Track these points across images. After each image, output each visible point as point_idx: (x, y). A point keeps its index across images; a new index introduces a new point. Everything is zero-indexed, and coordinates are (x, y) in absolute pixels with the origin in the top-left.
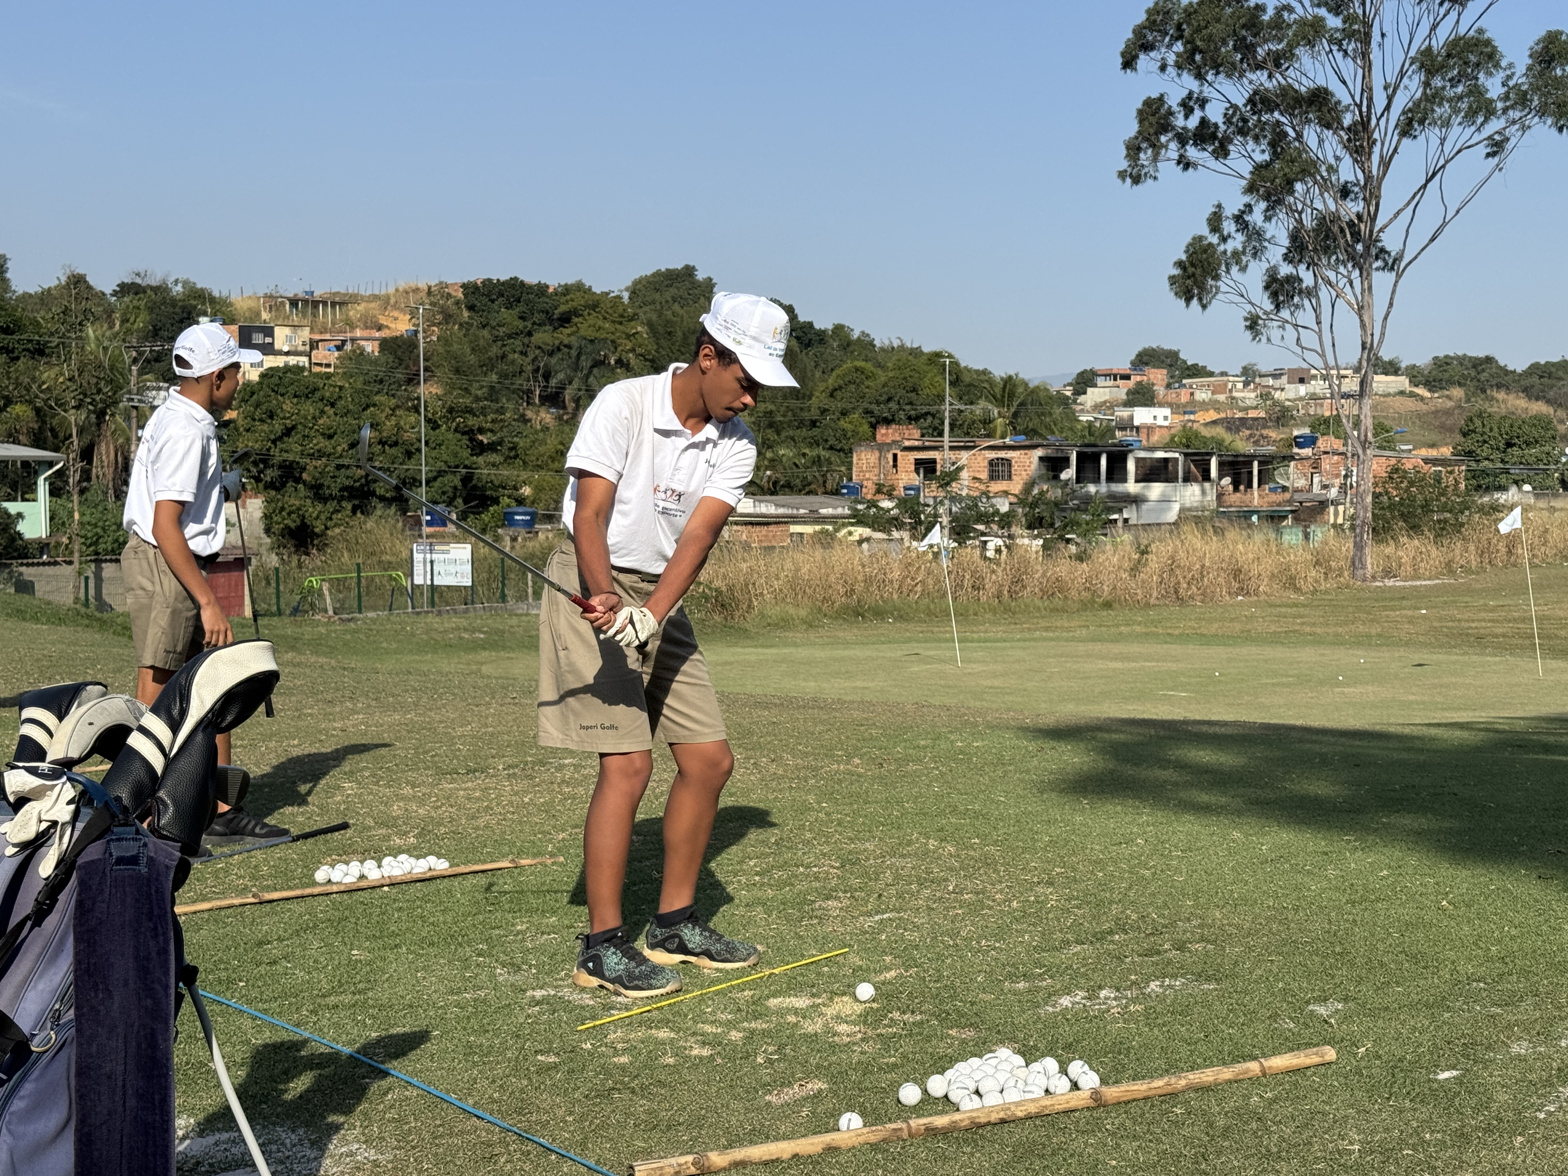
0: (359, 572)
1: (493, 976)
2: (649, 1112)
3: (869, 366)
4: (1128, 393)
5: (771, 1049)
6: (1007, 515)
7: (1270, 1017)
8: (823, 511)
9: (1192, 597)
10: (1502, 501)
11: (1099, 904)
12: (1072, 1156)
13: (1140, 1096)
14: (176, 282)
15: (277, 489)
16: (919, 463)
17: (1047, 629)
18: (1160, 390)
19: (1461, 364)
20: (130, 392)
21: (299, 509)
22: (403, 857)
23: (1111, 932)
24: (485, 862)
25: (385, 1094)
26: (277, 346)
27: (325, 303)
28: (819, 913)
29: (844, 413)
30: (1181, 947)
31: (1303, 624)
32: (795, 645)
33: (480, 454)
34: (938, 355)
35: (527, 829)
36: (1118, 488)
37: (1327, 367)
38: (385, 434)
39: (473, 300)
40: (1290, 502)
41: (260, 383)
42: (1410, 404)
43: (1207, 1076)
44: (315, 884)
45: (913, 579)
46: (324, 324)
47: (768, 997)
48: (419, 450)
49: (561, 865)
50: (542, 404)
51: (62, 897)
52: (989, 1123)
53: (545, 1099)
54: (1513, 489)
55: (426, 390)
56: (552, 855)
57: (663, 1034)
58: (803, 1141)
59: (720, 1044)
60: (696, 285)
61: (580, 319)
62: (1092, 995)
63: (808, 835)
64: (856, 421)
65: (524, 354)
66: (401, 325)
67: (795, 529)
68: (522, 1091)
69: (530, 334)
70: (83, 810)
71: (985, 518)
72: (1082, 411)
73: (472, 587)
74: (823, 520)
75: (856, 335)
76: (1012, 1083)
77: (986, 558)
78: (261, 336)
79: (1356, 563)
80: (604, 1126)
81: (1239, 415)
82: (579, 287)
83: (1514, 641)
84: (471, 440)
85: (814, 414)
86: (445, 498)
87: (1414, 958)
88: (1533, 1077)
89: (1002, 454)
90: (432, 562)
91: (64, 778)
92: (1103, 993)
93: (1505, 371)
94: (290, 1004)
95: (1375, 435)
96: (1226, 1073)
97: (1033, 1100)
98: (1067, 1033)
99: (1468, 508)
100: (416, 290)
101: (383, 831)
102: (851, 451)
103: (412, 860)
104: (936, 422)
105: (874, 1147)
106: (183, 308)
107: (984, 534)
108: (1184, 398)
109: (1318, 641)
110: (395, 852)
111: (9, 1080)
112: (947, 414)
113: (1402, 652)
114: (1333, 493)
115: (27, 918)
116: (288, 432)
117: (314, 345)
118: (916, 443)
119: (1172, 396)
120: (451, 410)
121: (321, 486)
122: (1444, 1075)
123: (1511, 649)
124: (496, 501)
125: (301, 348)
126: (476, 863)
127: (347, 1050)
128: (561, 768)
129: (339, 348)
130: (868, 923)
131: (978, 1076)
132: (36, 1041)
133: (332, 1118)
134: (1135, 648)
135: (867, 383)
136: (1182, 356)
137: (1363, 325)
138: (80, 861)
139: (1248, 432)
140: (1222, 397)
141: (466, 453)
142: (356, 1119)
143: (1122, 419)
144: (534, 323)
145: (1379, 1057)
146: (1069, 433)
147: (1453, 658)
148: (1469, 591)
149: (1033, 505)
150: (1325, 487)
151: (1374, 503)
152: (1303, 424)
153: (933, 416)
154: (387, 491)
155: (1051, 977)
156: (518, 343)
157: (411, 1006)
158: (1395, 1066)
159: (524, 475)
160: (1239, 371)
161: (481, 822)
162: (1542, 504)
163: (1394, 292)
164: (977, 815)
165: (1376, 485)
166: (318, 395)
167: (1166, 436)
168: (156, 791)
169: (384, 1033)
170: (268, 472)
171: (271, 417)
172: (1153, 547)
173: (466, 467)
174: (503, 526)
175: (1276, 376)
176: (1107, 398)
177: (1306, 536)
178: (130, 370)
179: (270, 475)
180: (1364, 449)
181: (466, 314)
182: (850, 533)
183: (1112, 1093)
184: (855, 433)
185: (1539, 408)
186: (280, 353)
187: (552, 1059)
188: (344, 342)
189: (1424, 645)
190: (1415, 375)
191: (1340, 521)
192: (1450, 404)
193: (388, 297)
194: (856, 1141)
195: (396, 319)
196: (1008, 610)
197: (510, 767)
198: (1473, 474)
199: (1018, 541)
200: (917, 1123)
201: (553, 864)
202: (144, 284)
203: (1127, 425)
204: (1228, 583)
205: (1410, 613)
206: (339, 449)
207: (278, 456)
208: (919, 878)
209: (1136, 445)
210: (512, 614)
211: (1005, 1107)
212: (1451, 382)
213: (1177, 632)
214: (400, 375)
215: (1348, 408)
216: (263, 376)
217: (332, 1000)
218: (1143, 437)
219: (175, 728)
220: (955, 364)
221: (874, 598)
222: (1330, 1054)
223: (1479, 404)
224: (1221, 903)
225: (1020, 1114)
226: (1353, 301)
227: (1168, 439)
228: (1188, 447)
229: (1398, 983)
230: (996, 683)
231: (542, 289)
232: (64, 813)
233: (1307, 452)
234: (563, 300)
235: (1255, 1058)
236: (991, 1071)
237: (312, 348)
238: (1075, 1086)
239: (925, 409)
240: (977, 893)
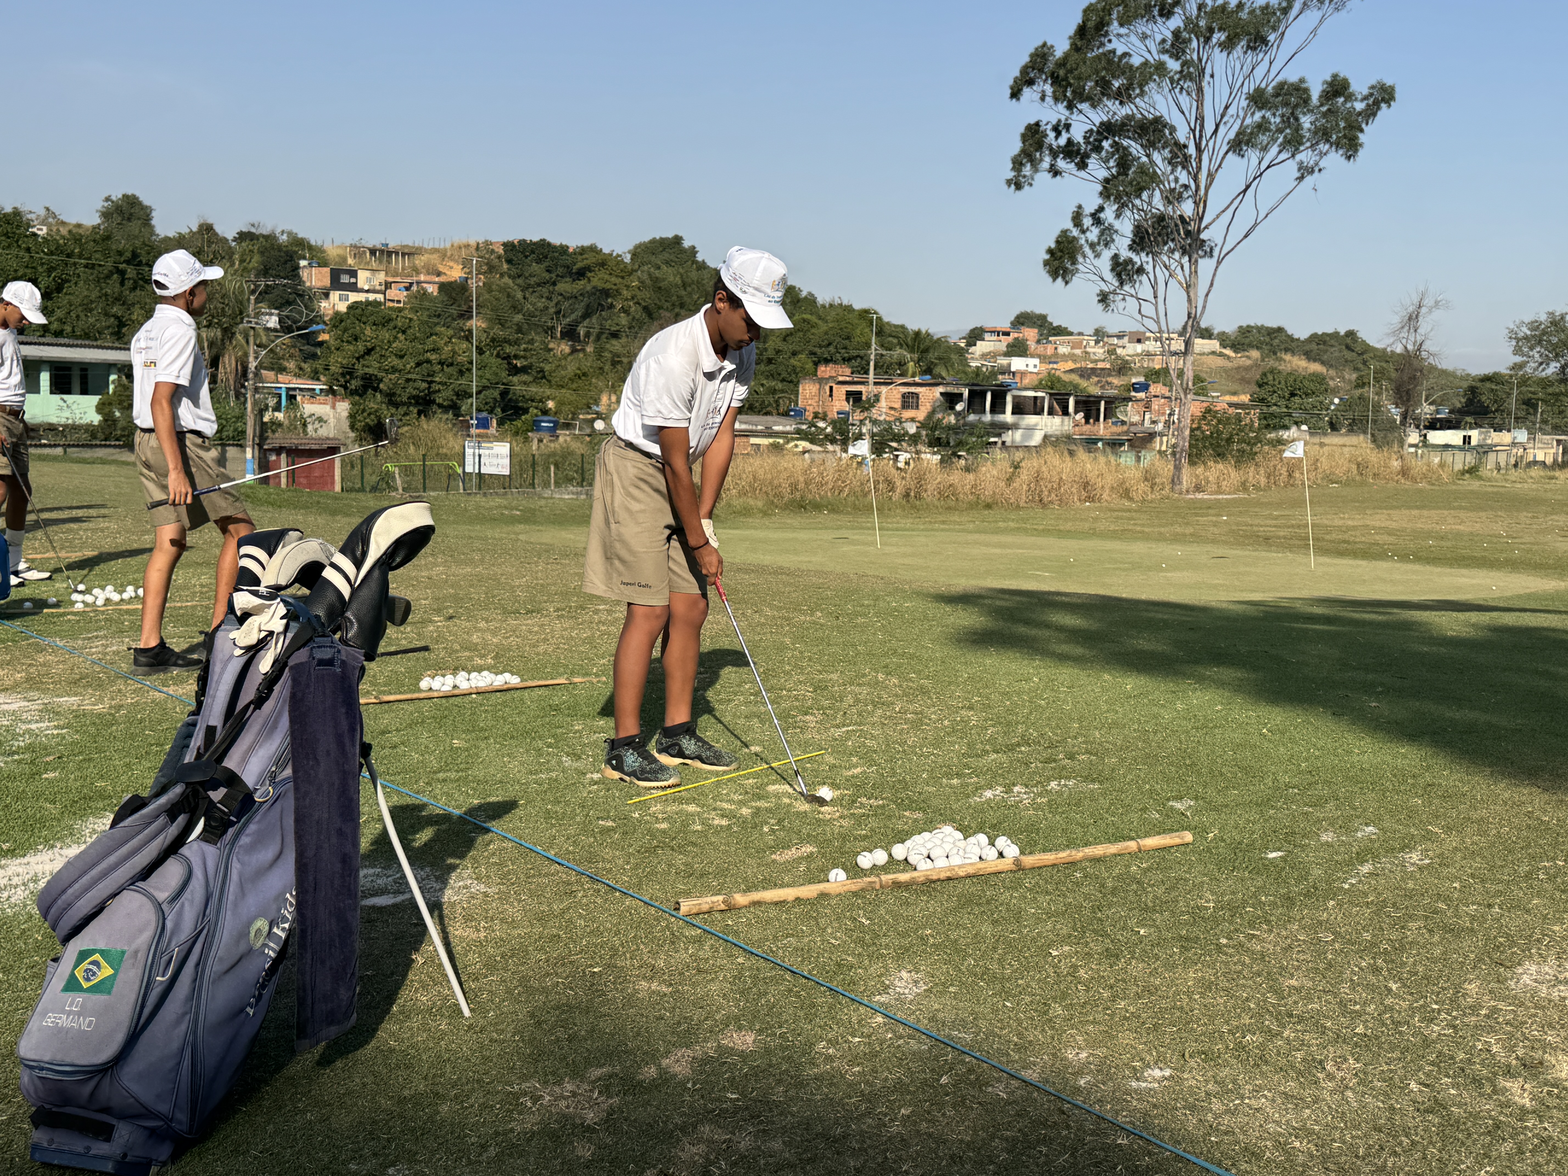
0: (424, 461)
1: (560, 763)
2: (686, 864)
3: (814, 319)
4: (1008, 346)
5: (772, 821)
6: (914, 435)
7: (1141, 810)
8: (776, 428)
9: (1051, 502)
10: (1285, 437)
11: (1009, 724)
12: (1001, 904)
13: (1050, 863)
14: (283, 232)
15: (361, 396)
16: (849, 394)
17: (943, 522)
18: (1032, 345)
19: (1259, 332)
20: (248, 316)
21: (376, 411)
22: (485, 673)
23: (1019, 745)
24: (546, 679)
25: (488, 844)
26: (359, 285)
27: (397, 253)
28: (801, 724)
29: (794, 354)
30: (1071, 757)
31: (1135, 524)
32: (755, 528)
33: (515, 374)
34: (867, 311)
35: (576, 655)
36: (1000, 418)
37: (1160, 331)
38: (443, 357)
39: (511, 255)
40: (1127, 433)
41: (347, 313)
42: (1220, 362)
43: (1098, 850)
44: (420, 690)
45: (843, 482)
46: (396, 269)
47: (767, 784)
48: (469, 370)
49: (604, 683)
50: (562, 338)
51: (277, 688)
52: (939, 880)
53: (608, 853)
54: (1294, 429)
55: (476, 323)
56: (596, 675)
57: (692, 808)
58: (802, 888)
59: (734, 817)
60: (683, 251)
61: (592, 274)
62: (1008, 791)
63: (787, 667)
64: (802, 360)
65: (549, 299)
66: (455, 273)
67: (753, 440)
68: (590, 846)
69: (554, 284)
70: (292, 624)
71: (899, 438)
72: (972, 358)
73: (510, 476)
74: (777, 434)
75: (804, 294)
76: (955, 851)
77: (898, 469)
78: (347, 277)
79: (1175, 480)
80: (653, 873)
81: (1090, 366)
82: (593, 249)
83: (1291, 542)
84: (509, 363)
85: (770, 354)
86: (487, 407)
87: (1245, 770)
88: (1339, 858)
89: (912, 389)
90: (480, 456)
91: (279, 600)
92: (1016, 789)
93: (1291, 338)
94: (411, 777)
95: (1194, 385)
96: (1113, 849)
97: (971, 864)
98: (992, 817)
99: (1261, 442)
100: (467, 246)
101: (467, 654)
102: (798, 382)
103: (493, 676)
104: (864, 362)
105: (855, 894)
106: (287, 252)
107: (897, 450)
108: (1050, 350)
109: (1146, 537)
110: (479, 669)
111: (238, 822)
112: (872, 357)
113: (1209, 547)
114: (1160, 427)
115: (251, 703)
116: (369, 351)
117: (388, 285)
118: (848, 379)
119: (1040, 349)
120: (493, 340)
121: (394, 394)
122: (1272, 855)
123: (1290, 548)
124: (526, 411)
125: (378, 288)
126: (541, 678)
127: (457, 812)
128: (596, 612)
129: (407, 289)
130: (837, 733)
131: (929, 845)
132: (258, 793)
133: (450, 861)
134: (1009, 539)
135: (813, 331)
136: (1049, 319)
137: (1189, 300)
138: (292, 662)
139: (1096, 379)
140: (1078, 352)
141: (504, 374)
142: (467, 862)
143: (1002, 366)
144: (557, 276)
145: (1223, 840)
146: (963, 375)
147: (1247, 553)
148: (1259, 504)
149: (933, 429)
150: (1154, 422)
151: (1191, 436)
152: (1138, 373)
153: (862, 358)
154: (444, 400)
155: (977, 776)
156: (545, 291)
157: (501, 782)
158: (1236, 847)
159: (548, 392)
160: (1092, 332)
161: (541, 649)
162: (1316, 440)
163: (1214, 275)
164: (912, 657)
165: (1193, 421)
166: (392, 324)
167: (1035, 380)
168: (344, 612)
169: (483, 801)
170: (353, 382)
171: (356, 339)
172: (1023, 464)
173: (503, 384)
174: (532, 430)
175: (1120, 337)
176: (992, 349)
177: (1138, 459)
178: (249, 299)
179: (354, 384)
180: (1186, 394)
181: (505, 266)
182: (796, 446)
183: (1029, 860)
184: (803, 368)
185: (1316, 367)
186: (362, 291)
187: (610, 824)
188: (411, 284)
189: (1225, 543)
190: (1224, 339)
191: (1164, 448)
192: (1249, 362)
193: (446, 250)
194: (841, 890)
195: (451, 268)
196: (914, 507)
197: (558, 610)
198: (1264, 417)
199: (923, 456)
200: (887, 878)
201: (598, 682)
202: (257, 233)
203: (1006, 370)
204: (1079, 492)
205: (1214, 519)
206: (408, 366)
207: (360, 370)
208: (873, 702)
209: (1014, 386)
210: (540, 497)
211: (951, 868)
212: (1251, 346)
213: (1041, 527)
214: (454, 311)
215: (1174, 363)
216: (350, 308)
217: (441, 775)
218: (1017, 379)
219: (358, 565)
220: (879, 319)
221: (814, 494)
222: (1188, 837)
223: (1271, 363)
224: (1100, 726)
225: (962, 874)
226: (1183, 281)
227: (1036, 383)
228: (1052, 389)
229: (1234, 787)
230: (906, 561)
231: (563, 249)
232: (278, 625)
233: (1141, 395)
234: (580, 258)
235: (1133, 839)
236: (939, 842)
237: (386, 288)
238: (1001, 855)
239: (855, 353)
240: (917, 714)
